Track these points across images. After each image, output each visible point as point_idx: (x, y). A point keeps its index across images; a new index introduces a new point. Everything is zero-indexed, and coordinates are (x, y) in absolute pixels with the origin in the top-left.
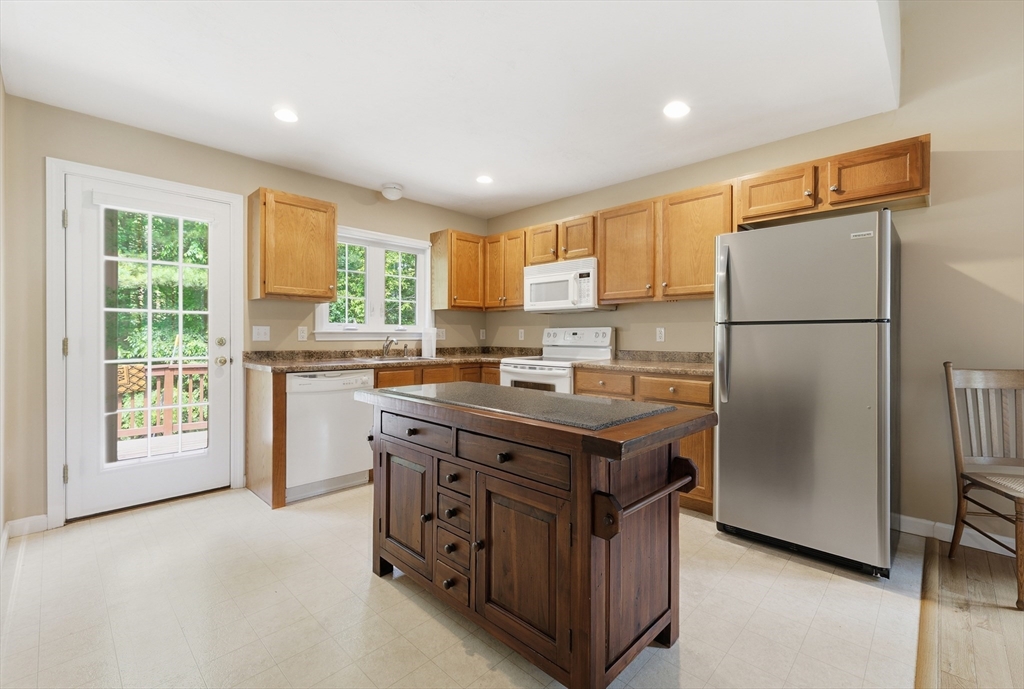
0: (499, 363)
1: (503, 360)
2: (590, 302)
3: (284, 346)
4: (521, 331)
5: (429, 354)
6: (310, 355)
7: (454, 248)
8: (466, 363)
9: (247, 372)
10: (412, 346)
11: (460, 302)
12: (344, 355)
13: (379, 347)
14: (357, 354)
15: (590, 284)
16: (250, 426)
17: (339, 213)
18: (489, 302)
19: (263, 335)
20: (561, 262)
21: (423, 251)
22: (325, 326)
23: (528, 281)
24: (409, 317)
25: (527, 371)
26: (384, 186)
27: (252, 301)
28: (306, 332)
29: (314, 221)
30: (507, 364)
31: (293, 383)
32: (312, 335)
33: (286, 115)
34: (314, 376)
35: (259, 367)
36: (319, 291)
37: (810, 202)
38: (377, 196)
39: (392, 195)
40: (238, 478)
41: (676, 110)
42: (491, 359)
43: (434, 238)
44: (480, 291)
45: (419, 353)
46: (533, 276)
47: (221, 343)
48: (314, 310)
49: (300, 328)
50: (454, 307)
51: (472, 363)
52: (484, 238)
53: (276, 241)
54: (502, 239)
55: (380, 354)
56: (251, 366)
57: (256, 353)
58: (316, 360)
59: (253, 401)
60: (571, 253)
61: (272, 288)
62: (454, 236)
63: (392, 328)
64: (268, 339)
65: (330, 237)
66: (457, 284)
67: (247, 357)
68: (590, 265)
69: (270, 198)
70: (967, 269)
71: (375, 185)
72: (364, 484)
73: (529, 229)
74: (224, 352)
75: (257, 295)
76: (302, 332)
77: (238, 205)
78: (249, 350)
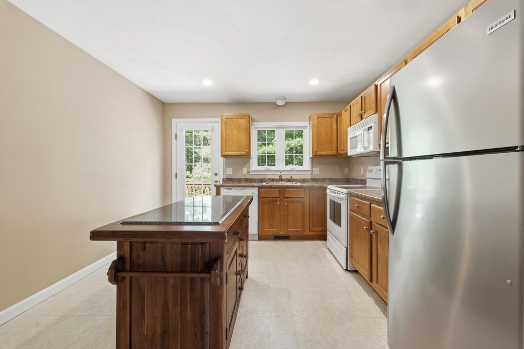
0: (326, 188)
1: (329, 187)
2: (372, 147)
3: (237, 176)
4: (362, 168)
6: (247, 180)
7: (315, 123)
8: (313, 187)
11: (318, 153)
12: (262, 180)
14: (268, 180)
15: (372, 135)
18: (339, 151)
19: (230, 171)
21: (306, 127)
22: (255, 168)
23: (350, 136)
28: (246, 170)
29: (240, 123)
30: (332, 191)
31: (223, 191)
32: (249, 172)
33: (208, 83)
34: (231, 189)
36: (243, 153)
39: (280, 103)
42: (324, 185)
43: (310, 119)
46: (351, 133)
47: (216, 174)
48: (249, 161)
49: (244, 169)
50: (316, 156)
51: (317, 187)
52: (337, 114)
53: (226, 134)
57: (227, 179)
60: (367, 114)
62: (316, 117)
64: (232, 173)
66: (317, 143)
67: (224, 180)
68: (373, 120)
69: (224, 118)
71: (272, 100)
72: (255, 240)
73: (352, 103)
74: (216, 178)
76: (245, 171)
78: (225, 178)
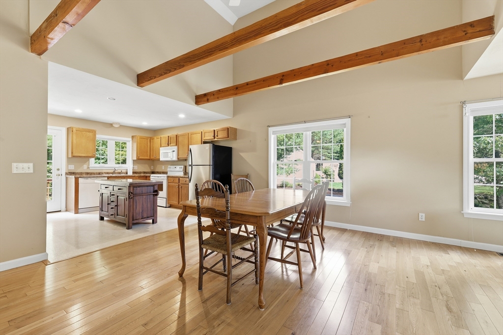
0: (150, 176)
1: (152, 175)
2: (175, 158)
3: (79, 171)
4: (163, 167)
5: (130, 173)
6: (88, 173)
7: (139, 141)
9: (67, 178)
10: (124, 171)
11: (140, 158)
12: (99, 174)
13: (112, 171)
15: (175, 154)
16: (68, 193)
17: (97, 132)
18: (151, 158)
19: (72, 168)
20: (169, 147)
21: (129, 141)
22: (93, 165)
23: (161, 152)
24: (124, 162)
25: (157, 178)
26: (114, 123)
27: (68, 158)
28: (86, 167)
29: (88, 135)
30: (153, 176)
31: (81, 180)
32: (88, 168)
34: (88, 179)
35: (71, 176)
36: (90, 155)
37: (213, 138)
38: (111, 125)
39: (116, 125)
40: (63, 208)
41: (182, 116)
42: (149, 175)
43: (133, 137)
44: (149, 154)
45: (127, 173)
46: (162, 151)
47: (58, 170)
48: (89, 160)
49: (84, 166)
50: (138, 159)
52: (150, 138)
54: (155, 138)
55: (112, 173)
56: (68, 176)
58: (89, 175)
59: (68, 186)
60: (171, 145)
61: (75, 154)
62: (139, 137)
63: (118, 165)
64: (73, 168)
65: (94, 139)
66: (140, 151)
67: (67, 174)
68: (175, 148)
69: (74, 130)
70: (242, 154)
71: (110, 123)
73: (162, 136)
74: (59, 172)
75: (70, 156)
77: (64, 131)
78: (67, 172)
